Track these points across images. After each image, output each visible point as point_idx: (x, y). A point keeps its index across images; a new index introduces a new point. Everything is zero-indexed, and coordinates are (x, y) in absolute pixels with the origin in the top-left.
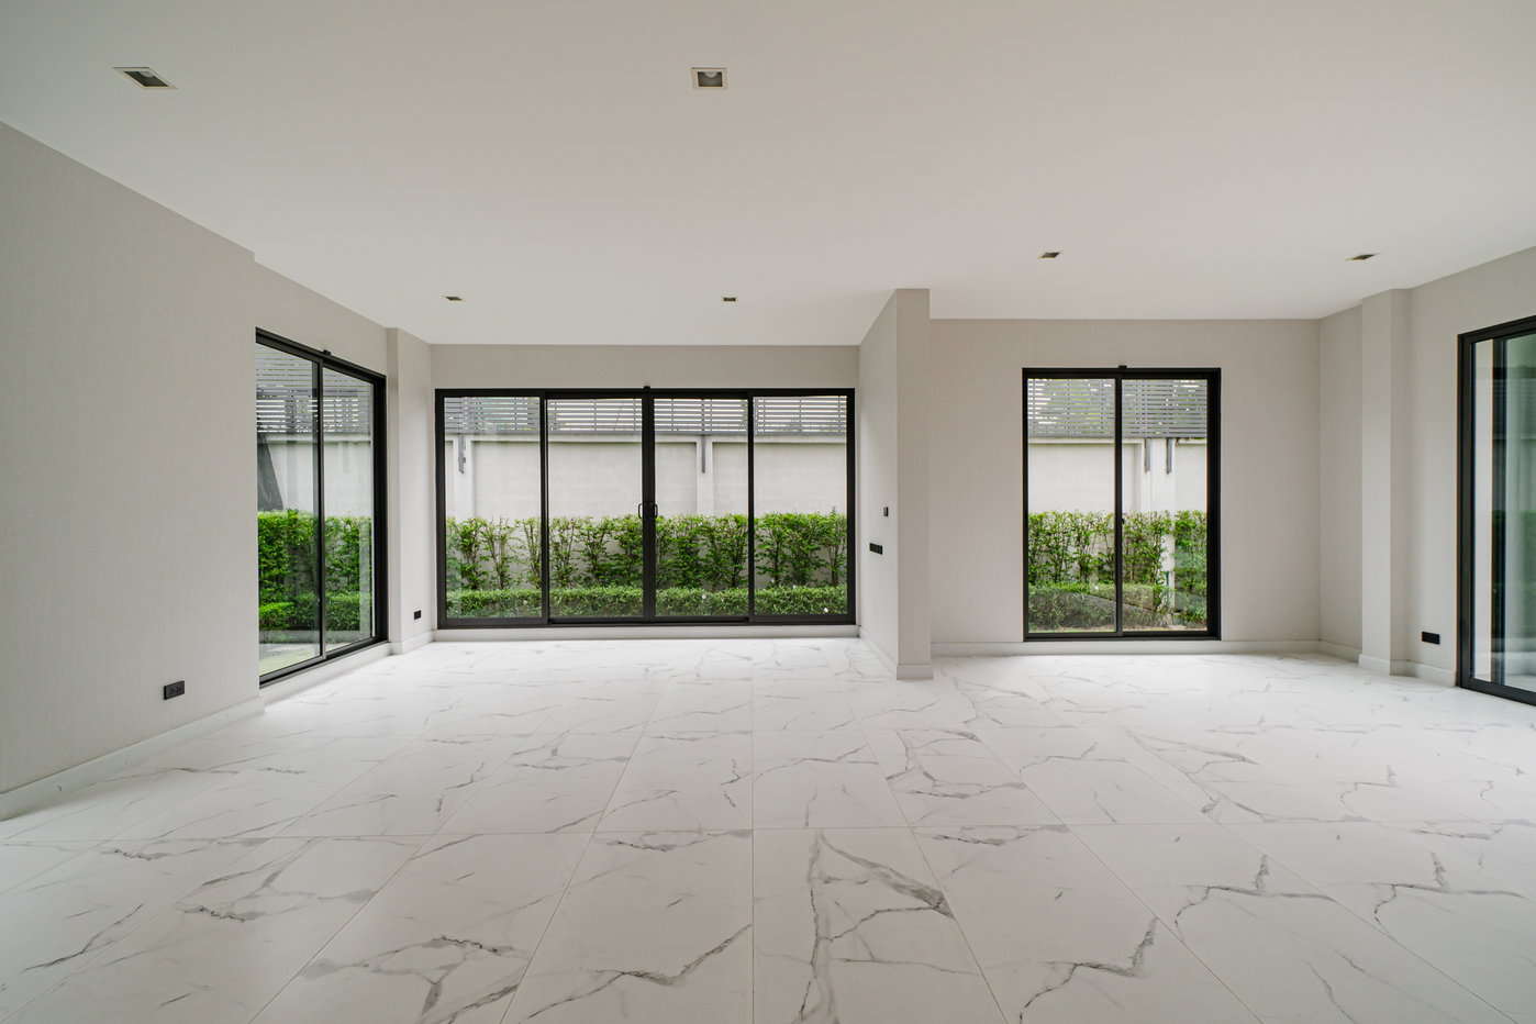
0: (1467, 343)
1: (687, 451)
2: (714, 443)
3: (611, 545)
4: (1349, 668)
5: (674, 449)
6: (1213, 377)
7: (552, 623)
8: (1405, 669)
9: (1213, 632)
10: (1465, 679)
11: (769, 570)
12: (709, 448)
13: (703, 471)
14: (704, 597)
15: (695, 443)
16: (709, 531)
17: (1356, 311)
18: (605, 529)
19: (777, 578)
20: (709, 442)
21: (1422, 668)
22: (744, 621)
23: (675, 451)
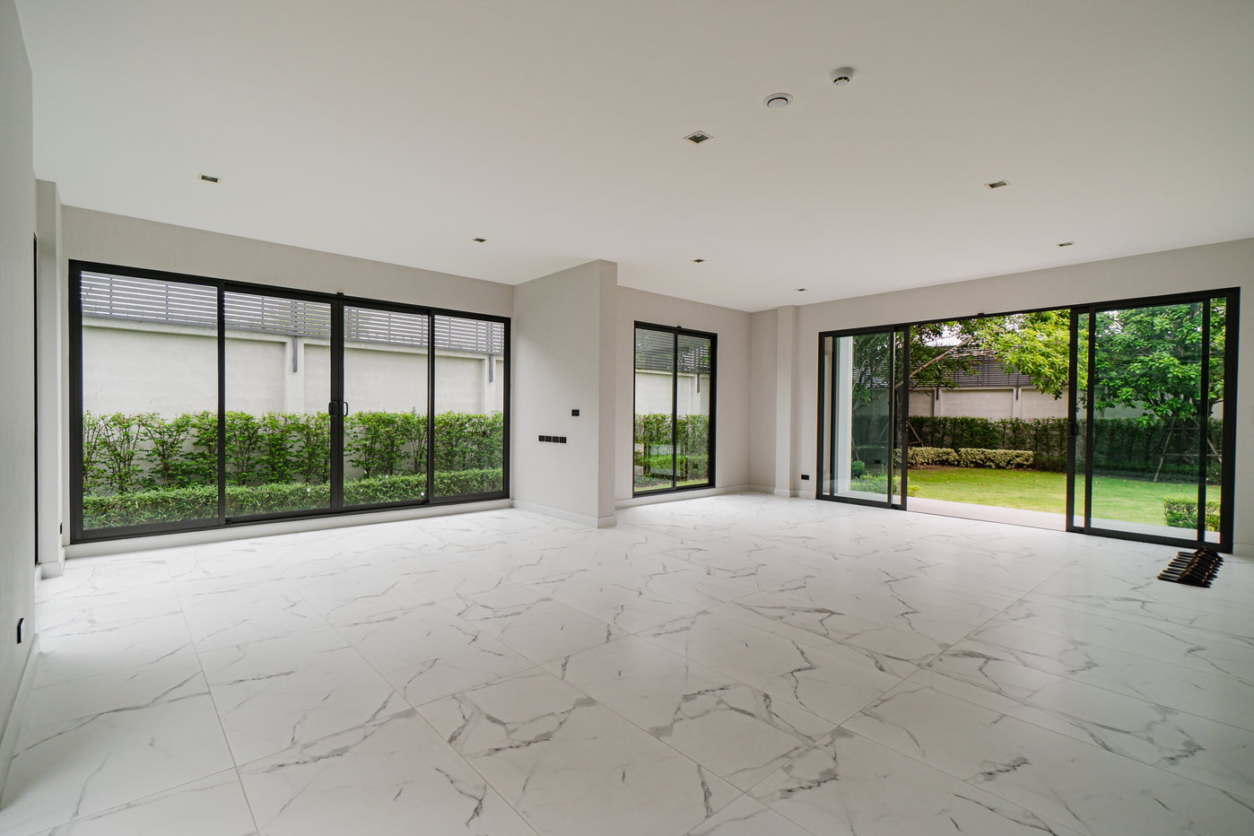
0: (822, 336)
1: (274, 350)
2: (305, 345)
3: (187, 443)
4: (769, 497)
5: (259, 348)
6: (713, 338)
7: (230, 523)
8: (795, 494)
9: (712, 484)
10: (820, 496)
11: (362, 463)
12: (301, 349)
13: (295, 370)
14: (309, 490)
15: (283, 344)
16: (303, 429)
17: (775, 311)
18: (181, 427)
19: (368, 470)
20: (301, 343)
21: (801, 492)
22: (425, 503)
23: (247, 348)
